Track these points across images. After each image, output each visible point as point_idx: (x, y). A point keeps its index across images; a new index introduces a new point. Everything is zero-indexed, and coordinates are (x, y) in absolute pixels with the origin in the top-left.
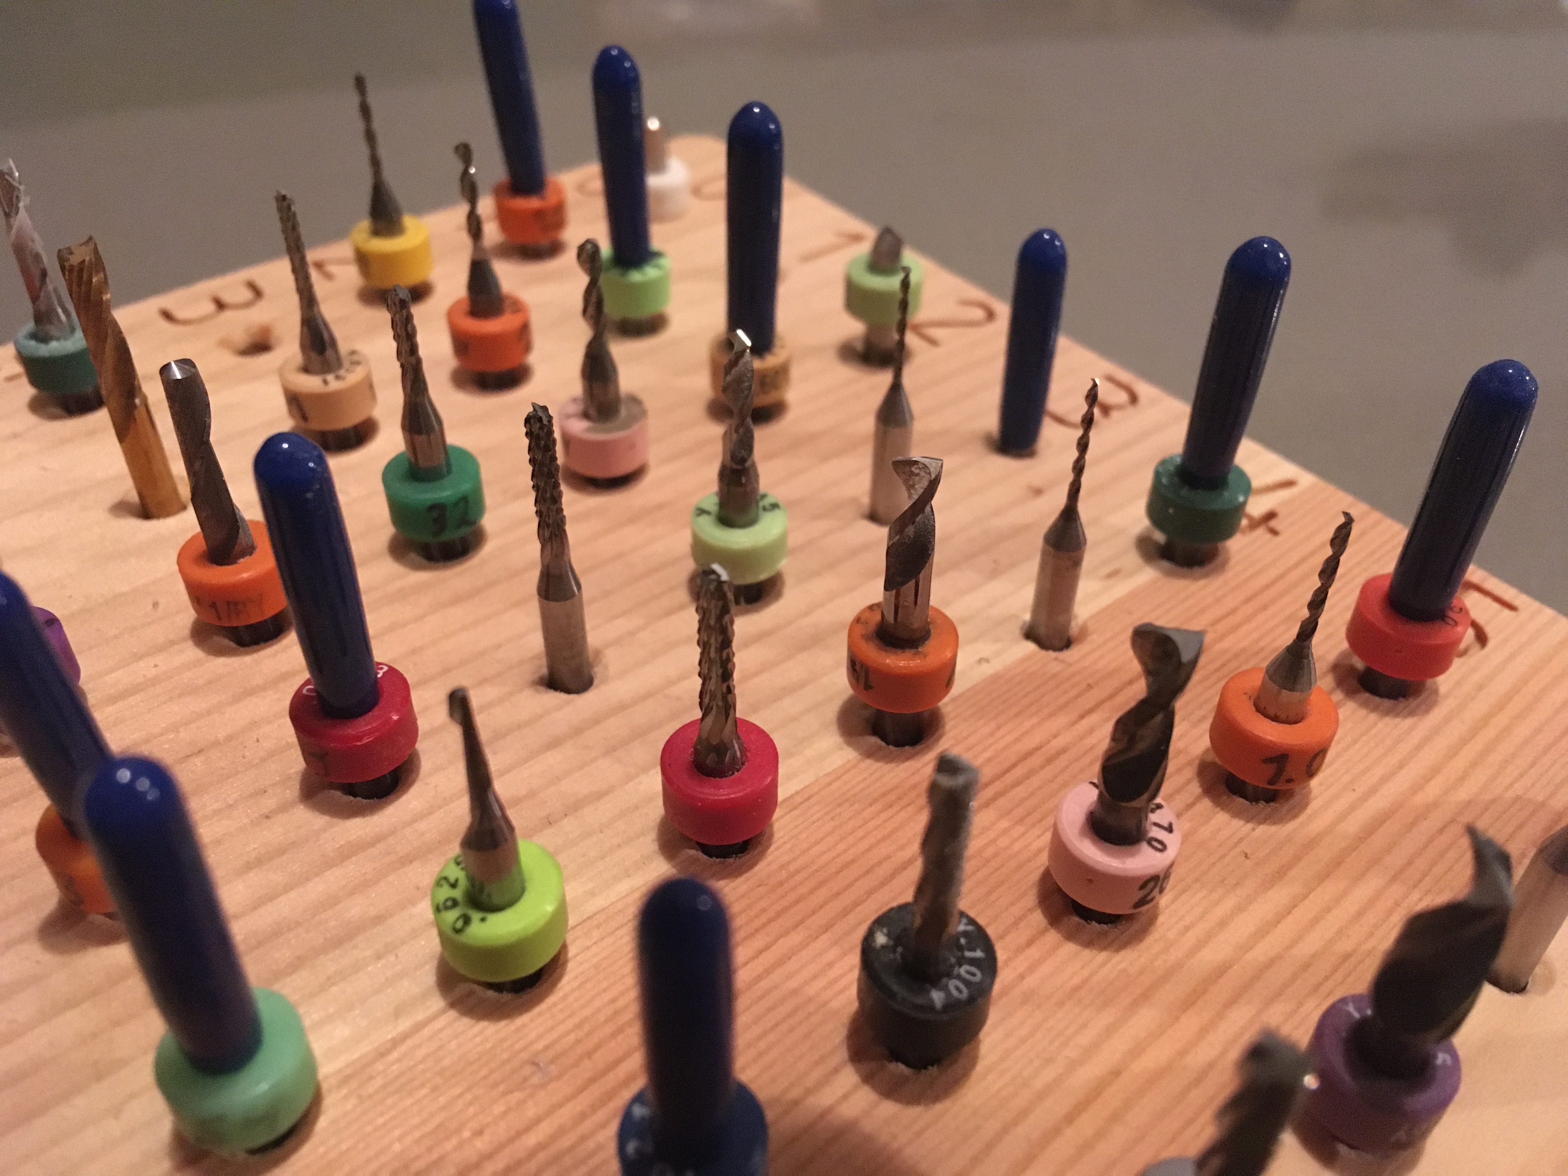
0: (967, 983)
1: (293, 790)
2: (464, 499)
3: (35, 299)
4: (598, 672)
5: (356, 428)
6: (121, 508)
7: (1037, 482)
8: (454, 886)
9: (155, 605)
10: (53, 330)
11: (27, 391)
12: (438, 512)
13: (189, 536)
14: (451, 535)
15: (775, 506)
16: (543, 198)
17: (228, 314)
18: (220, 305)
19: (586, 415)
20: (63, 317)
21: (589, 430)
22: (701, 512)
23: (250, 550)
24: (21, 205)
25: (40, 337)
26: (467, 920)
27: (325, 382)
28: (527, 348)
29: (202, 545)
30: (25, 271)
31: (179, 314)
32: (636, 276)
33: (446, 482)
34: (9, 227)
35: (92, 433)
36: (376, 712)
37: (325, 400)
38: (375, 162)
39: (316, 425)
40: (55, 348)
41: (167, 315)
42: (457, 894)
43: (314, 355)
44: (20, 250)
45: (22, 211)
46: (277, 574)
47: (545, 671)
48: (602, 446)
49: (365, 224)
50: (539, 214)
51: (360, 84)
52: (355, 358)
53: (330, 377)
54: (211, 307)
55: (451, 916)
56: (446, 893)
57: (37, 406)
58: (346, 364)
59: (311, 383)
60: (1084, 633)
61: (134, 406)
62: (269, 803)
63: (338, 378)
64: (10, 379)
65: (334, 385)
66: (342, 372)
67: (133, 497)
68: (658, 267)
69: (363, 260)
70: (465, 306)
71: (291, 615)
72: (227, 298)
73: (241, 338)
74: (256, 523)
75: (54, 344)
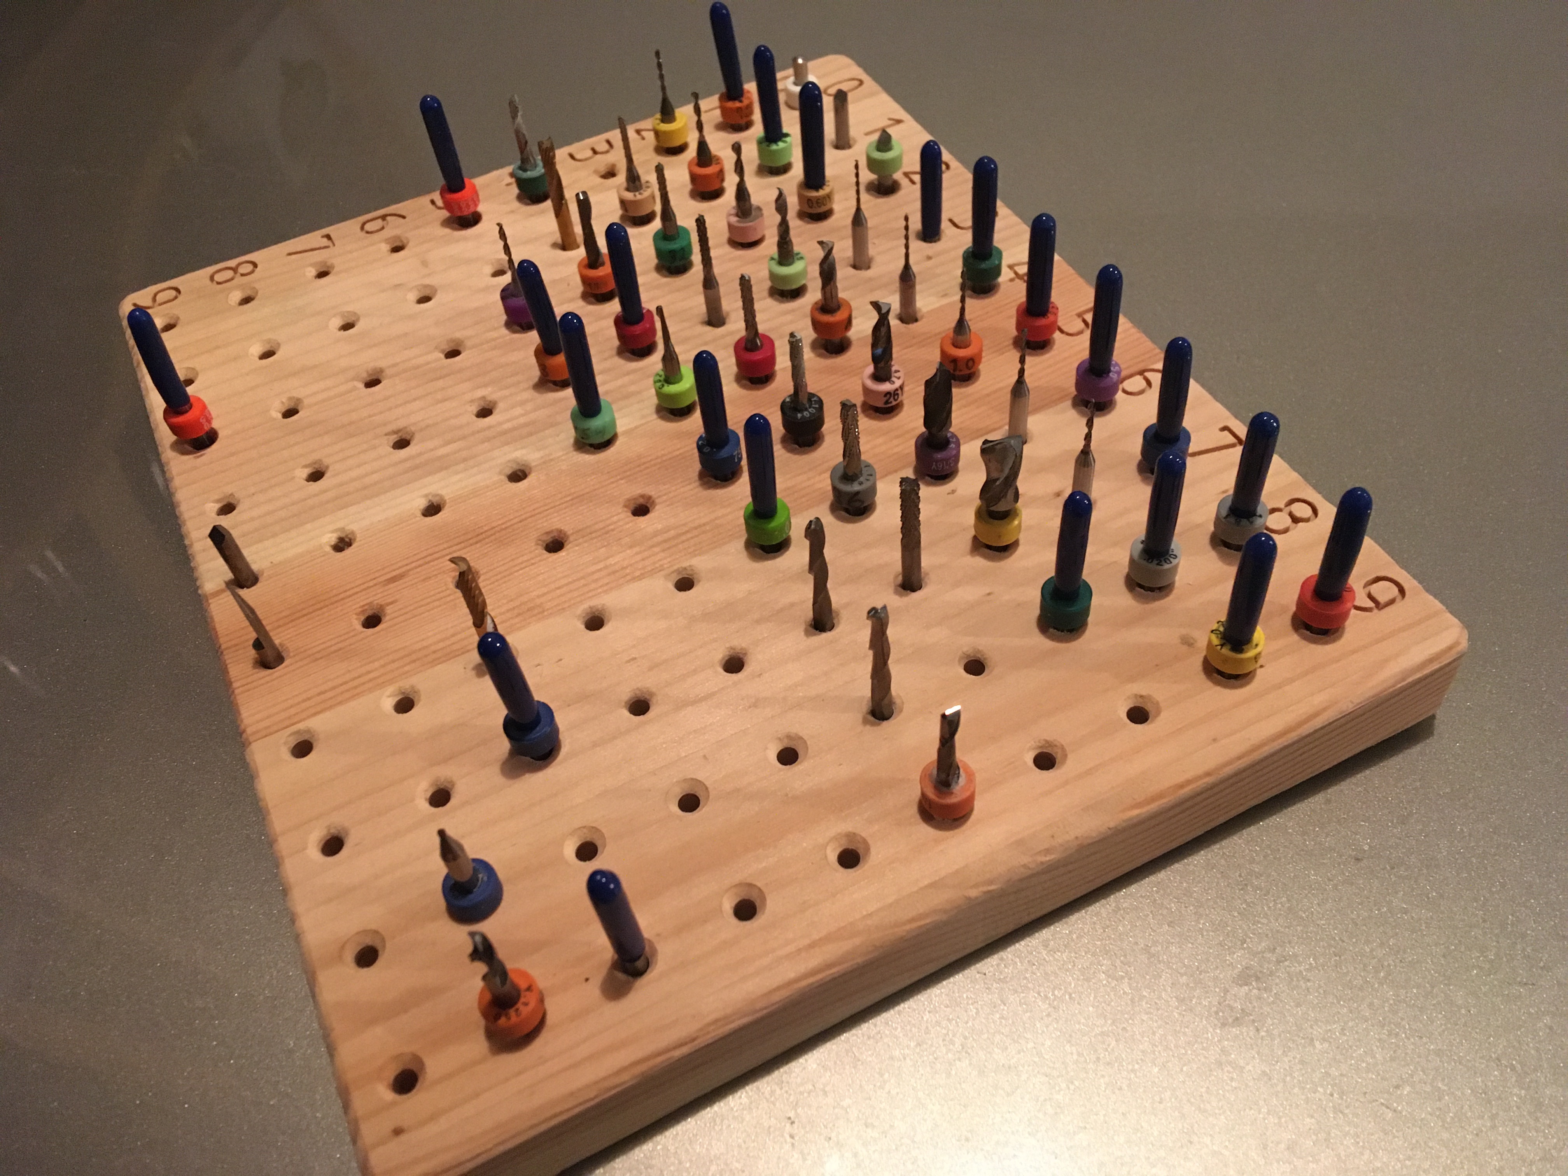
0: (810, 413)
1: (614, 352)
2: (683, 249)
3: (522, 152)
4: (727, 321)
5: (647, 215)
6: (555, 245)
7: (930, 254)
8: (660, 376)
9: (568, 285)
10: (528, 167)
11: (515, 191)
12: (673, 254)
13: (581, 258)
14: (678, 263)
15: (802, 258)
16: (741, 101)
17: (598, 156)
18: (595, 152)
19: (737, 215)
20: (532, 161)
21: (738, 221)
22: (772, 259)
23: (603, 264)
24: (519, 114)
25: (523, 168)
26: (663, 386)
27: (635, 196)
28: (723, 180)
29: (586, 262)
30: (519, 142)
31: (578, 156)
32: (774, 147)
33: (677, 241)
34: (514, 122)
35: (543, 212)
36: (641, 324)
37: (635, 203)
38: (663, 88)
39: (631, 214)
40: (529, 174)
41: (572, 156)
42: (662, 379)
43: (631, 184)
44: (518, 133)
45: (519, 117)
46: (612, 275)
47: (707, 319)
48: (742, 228)
49: (658, 116)
50: (739, 109)
51: (657, 54)
52: (648, 184)
53: (637, 193)
54: (590, 153)
55: (659, 384)
56: (658, 378)
57: (520, 198)
58: (644, 187)
59: (629, 196)
60: (922, 317)
61: (562, 204)
62: (607, 354)
63: (640, 194)
64: (508, 185)
65: (639, 197)
66: (642, 191)
67: (559, 241)
68: (785, 142)
69: (657, 133)
70: (696, 161)
71: (616, 291)
72: (598, 149)
73: (603, 170)
74: (606, 254)
75: (529, 173)
